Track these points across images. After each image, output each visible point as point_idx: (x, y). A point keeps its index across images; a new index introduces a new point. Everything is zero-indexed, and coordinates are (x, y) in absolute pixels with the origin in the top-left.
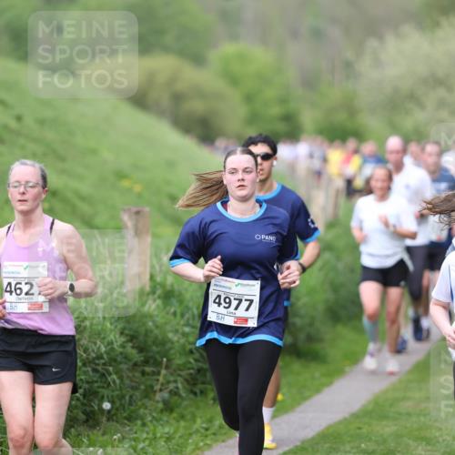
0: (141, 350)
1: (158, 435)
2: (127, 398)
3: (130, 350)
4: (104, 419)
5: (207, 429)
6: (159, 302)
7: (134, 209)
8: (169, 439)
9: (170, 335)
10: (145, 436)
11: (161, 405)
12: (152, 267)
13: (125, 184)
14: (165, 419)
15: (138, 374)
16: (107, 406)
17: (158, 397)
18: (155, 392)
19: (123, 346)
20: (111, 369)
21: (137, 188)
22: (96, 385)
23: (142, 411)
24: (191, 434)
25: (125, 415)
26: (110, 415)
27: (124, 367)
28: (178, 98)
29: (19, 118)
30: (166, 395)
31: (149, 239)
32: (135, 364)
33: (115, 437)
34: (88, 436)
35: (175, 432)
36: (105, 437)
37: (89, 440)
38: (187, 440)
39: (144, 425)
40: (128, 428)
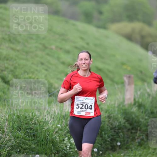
0: (131, 124)
1: (137, 154)
2: (126, 141)
3: (127, 125)
4: (118, 148)
5: (154, 152)
6: (137, 108)
7: (128, 76)
8: (140, 155)
9: (141, 120)
10: (132, 154)
11: (137, 144)
12: (135, 96)
13: (125, 67)
14: (139, 148)
15: (129, 133)
16: (119, 144)
17: (137, 141)
18: (135, 139)
19: (124, 123)
20: (120, 131)
21: (129, 68)
22: (115, 136)
23: (131, 146)
24: (148, 154)
25: (125, 147)
26: (120, 147)
27: (125, 130)
28: (143, 37)
29: (88, 44)
30: (139, 140)
31: (133, 86)
32: (129, 130)
33: (122, 155)
34: (112, 154)
35: (143, 153)
36: (118, 155)
37: (113, 155)
38: (147, 156)
39: (132, 150)
40: (126, 152)
